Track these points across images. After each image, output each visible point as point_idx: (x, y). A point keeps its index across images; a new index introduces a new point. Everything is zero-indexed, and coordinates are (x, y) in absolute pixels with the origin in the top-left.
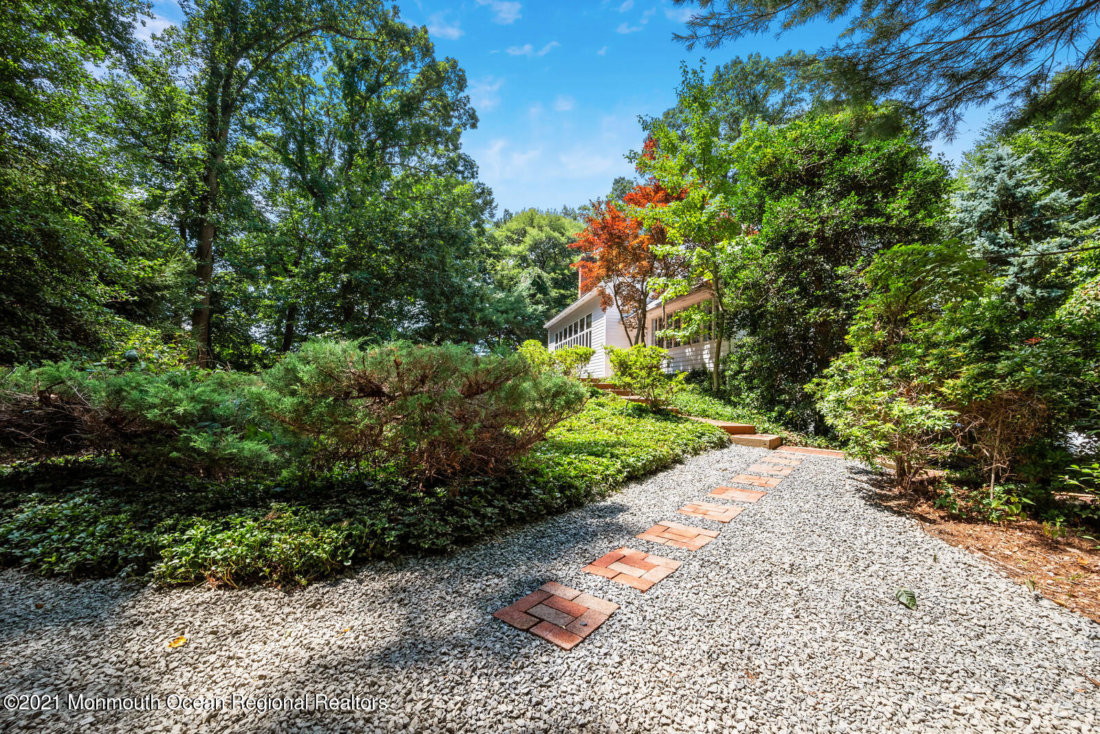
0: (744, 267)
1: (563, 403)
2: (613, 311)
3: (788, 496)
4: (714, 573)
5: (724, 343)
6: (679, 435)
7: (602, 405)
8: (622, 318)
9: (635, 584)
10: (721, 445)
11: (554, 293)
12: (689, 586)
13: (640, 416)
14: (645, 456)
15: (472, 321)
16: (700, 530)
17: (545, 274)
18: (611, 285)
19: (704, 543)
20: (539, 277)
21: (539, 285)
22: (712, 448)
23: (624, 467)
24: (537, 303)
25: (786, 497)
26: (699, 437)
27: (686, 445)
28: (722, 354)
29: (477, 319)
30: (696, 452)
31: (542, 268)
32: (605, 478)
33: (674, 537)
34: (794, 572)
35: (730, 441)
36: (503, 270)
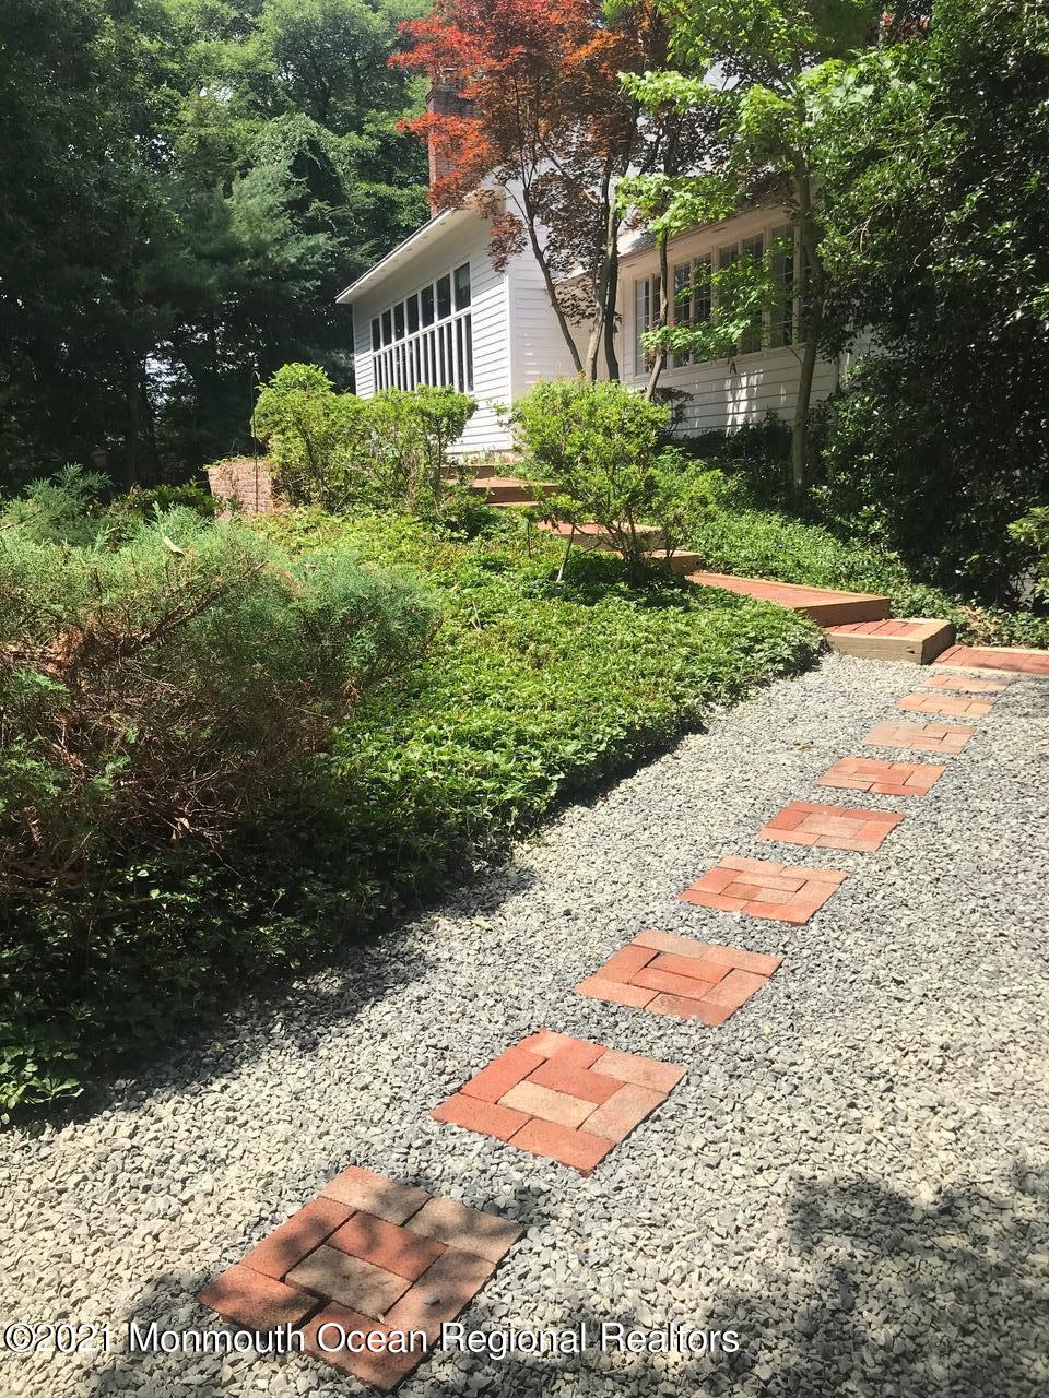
0: (873, 156)
1: (370, 646)
2: (524, 264)
3: (952, 824)
4: (759, 1096)
5: (821, 367)
6: (695, 650)
7: (495, 566)
8: (551, 287)
9: (567, 1152)
10: (804, 661)
11: (361, 192)
12: (697, 1143)
13: (592, 597)
14: (605, 733)
15: (123, 291)
16: (734, 954)
17: (328, 137)
18: (516, 187)
19: (741, 998)
20: (314, 145)
21: (311, 168)
22: (781, 674)
23: (551, 770)
24: (312, 227)
25: (949, 825)
26: (747, 651)
27: (713, 678)
28: (813, 398)
29: (141, 286)
30: (737, 692)
31: (322, 115)
32: (502, 810)
33: (671, 983)
34: (950, 1066)
35: (826, 647)
36: (200, 121)
